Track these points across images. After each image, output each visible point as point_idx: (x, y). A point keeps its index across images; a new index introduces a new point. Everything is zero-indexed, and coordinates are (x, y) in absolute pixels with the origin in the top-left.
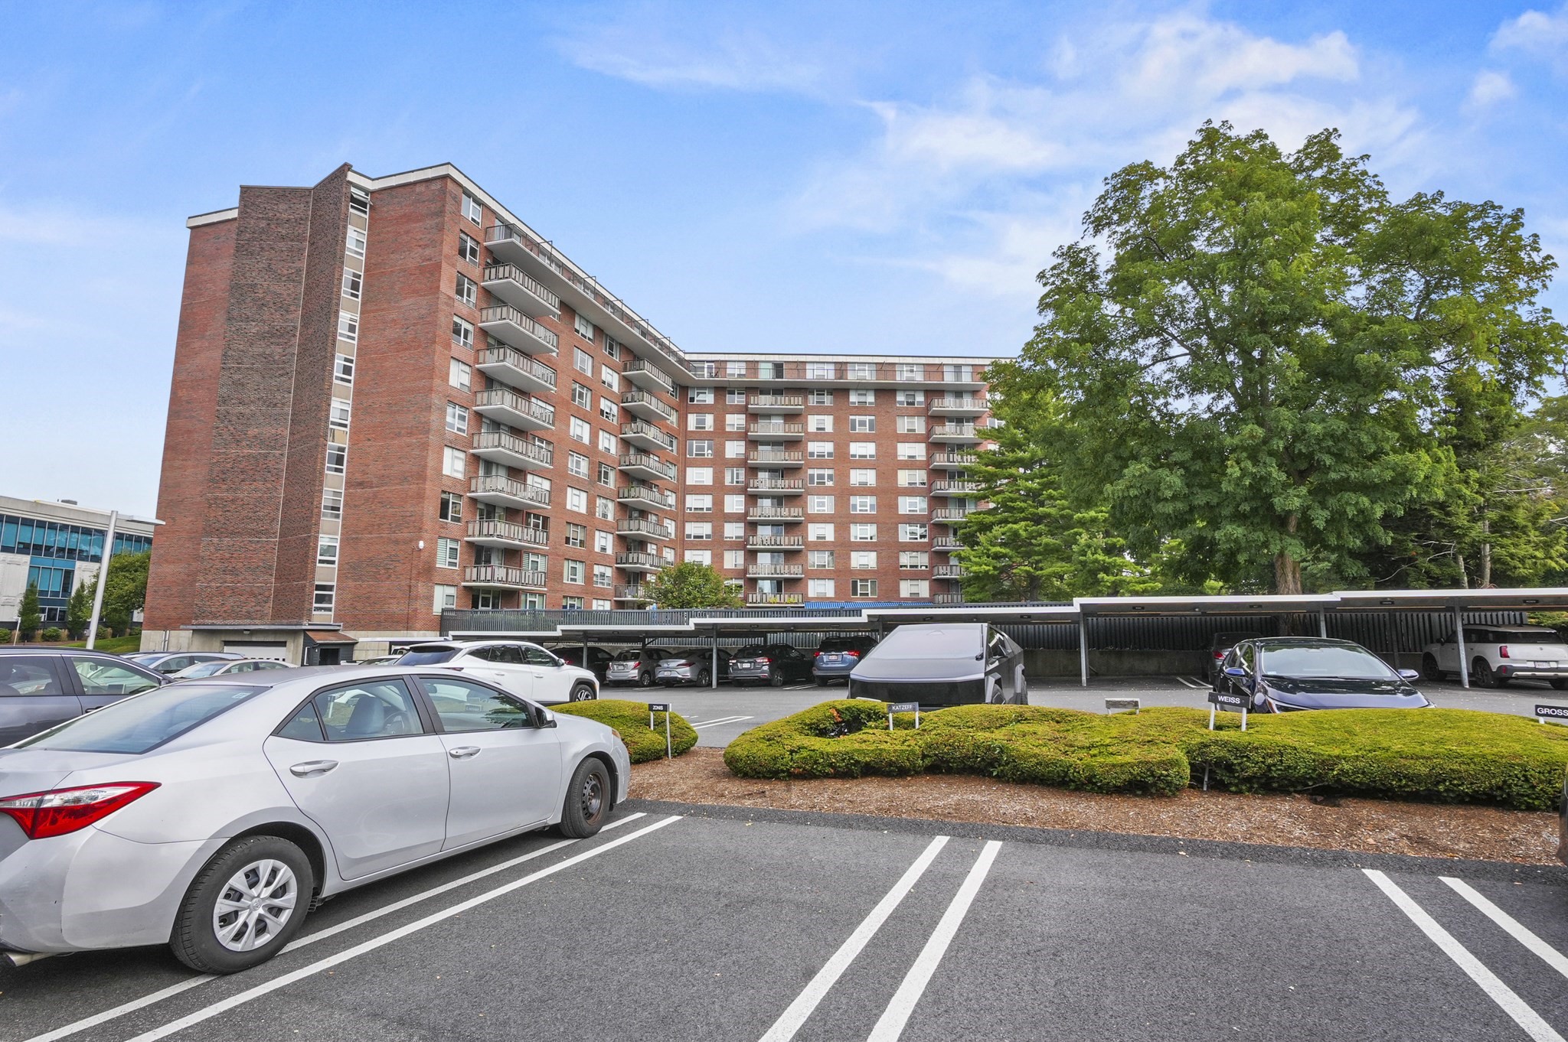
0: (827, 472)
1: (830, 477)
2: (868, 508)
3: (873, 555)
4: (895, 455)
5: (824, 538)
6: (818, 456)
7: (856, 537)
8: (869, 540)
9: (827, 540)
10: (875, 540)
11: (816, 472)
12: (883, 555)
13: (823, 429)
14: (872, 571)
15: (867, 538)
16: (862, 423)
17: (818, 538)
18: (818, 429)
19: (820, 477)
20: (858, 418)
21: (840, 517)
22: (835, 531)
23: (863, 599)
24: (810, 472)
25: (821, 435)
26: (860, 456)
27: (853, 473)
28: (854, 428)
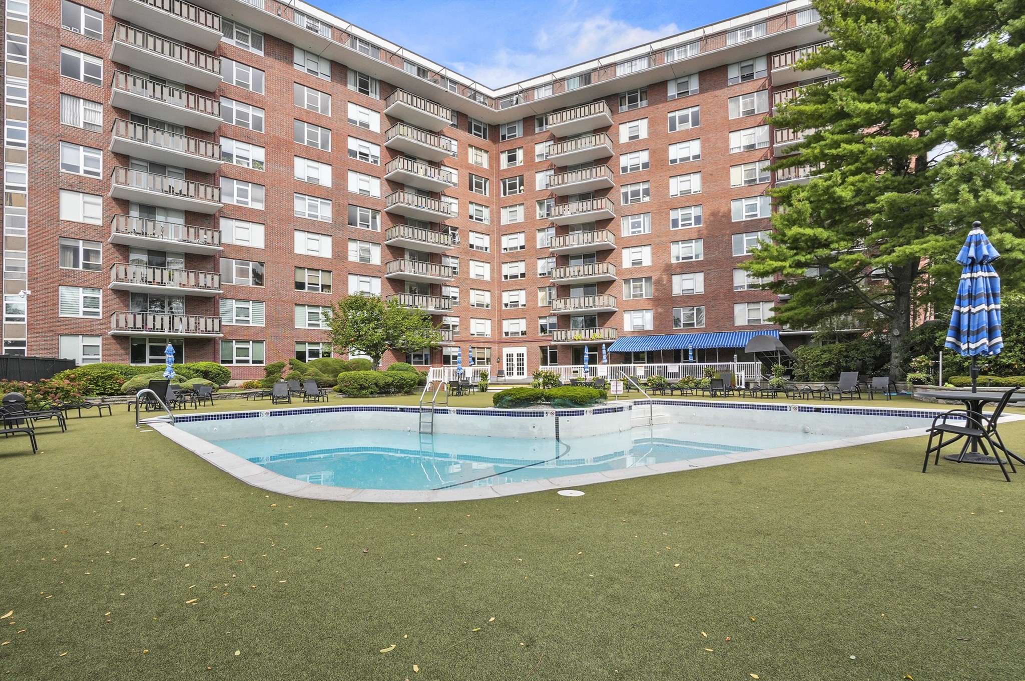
0: (641, 187)
1: (646, 192)
2: (693, 221)
3: (700, 277)
4: (727, 148)
5: (641, 263)
6: (631, 169)
7: (678, 258)
8: (694, 259)
9: (644, 264)
10: (701, 258)
11: (629, 189)
12: (711, 276)
13: (637, 137)
14: (699, 297)
15: (691, 258)
16: (684, 120)
17: (633, 264)
18: (631, 138)
19: (636, 194)
20: (678, 114)
21: (658, 236)
22: (653, 254)
23: (687, 330)
24: (623, 190)
25: (635, 145)
26: (681, 160)
27: (672, 182)
28: (673, 127)
